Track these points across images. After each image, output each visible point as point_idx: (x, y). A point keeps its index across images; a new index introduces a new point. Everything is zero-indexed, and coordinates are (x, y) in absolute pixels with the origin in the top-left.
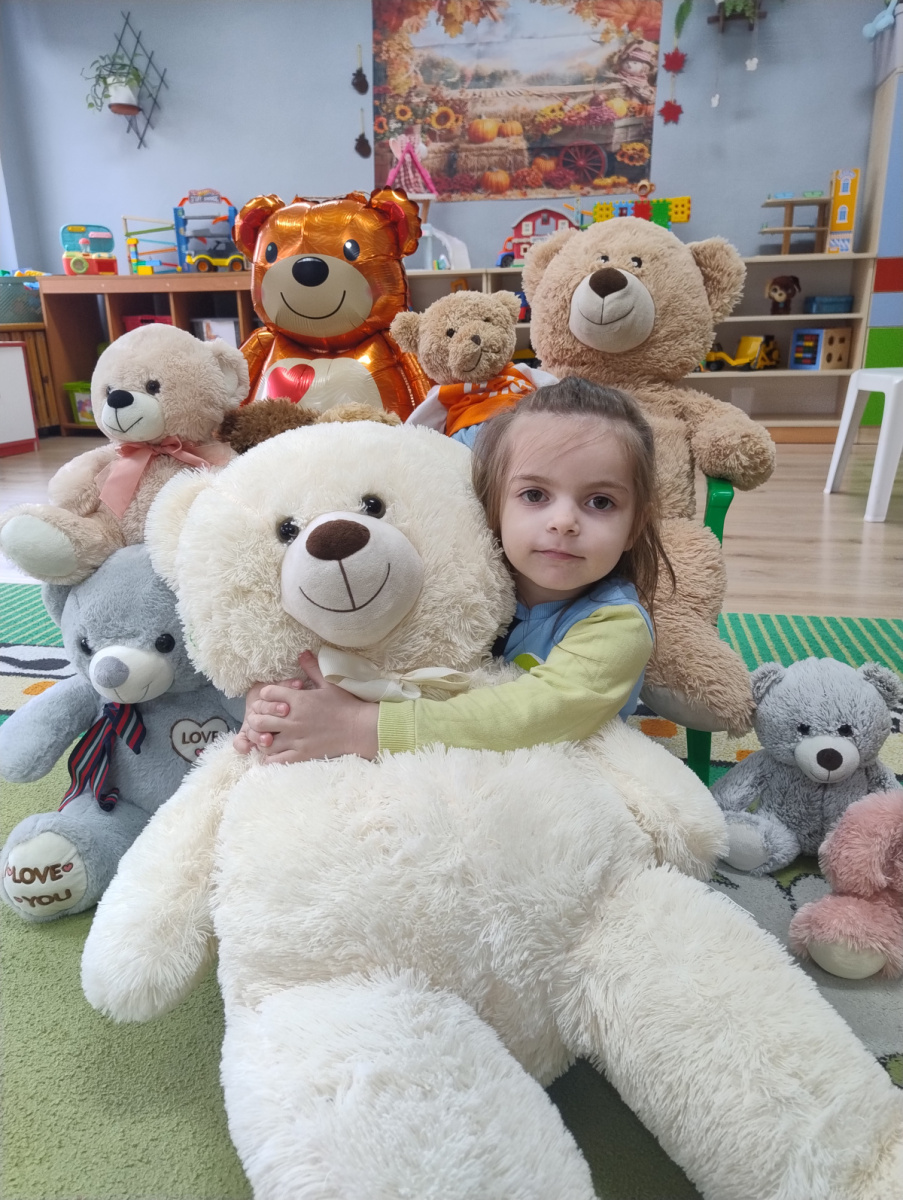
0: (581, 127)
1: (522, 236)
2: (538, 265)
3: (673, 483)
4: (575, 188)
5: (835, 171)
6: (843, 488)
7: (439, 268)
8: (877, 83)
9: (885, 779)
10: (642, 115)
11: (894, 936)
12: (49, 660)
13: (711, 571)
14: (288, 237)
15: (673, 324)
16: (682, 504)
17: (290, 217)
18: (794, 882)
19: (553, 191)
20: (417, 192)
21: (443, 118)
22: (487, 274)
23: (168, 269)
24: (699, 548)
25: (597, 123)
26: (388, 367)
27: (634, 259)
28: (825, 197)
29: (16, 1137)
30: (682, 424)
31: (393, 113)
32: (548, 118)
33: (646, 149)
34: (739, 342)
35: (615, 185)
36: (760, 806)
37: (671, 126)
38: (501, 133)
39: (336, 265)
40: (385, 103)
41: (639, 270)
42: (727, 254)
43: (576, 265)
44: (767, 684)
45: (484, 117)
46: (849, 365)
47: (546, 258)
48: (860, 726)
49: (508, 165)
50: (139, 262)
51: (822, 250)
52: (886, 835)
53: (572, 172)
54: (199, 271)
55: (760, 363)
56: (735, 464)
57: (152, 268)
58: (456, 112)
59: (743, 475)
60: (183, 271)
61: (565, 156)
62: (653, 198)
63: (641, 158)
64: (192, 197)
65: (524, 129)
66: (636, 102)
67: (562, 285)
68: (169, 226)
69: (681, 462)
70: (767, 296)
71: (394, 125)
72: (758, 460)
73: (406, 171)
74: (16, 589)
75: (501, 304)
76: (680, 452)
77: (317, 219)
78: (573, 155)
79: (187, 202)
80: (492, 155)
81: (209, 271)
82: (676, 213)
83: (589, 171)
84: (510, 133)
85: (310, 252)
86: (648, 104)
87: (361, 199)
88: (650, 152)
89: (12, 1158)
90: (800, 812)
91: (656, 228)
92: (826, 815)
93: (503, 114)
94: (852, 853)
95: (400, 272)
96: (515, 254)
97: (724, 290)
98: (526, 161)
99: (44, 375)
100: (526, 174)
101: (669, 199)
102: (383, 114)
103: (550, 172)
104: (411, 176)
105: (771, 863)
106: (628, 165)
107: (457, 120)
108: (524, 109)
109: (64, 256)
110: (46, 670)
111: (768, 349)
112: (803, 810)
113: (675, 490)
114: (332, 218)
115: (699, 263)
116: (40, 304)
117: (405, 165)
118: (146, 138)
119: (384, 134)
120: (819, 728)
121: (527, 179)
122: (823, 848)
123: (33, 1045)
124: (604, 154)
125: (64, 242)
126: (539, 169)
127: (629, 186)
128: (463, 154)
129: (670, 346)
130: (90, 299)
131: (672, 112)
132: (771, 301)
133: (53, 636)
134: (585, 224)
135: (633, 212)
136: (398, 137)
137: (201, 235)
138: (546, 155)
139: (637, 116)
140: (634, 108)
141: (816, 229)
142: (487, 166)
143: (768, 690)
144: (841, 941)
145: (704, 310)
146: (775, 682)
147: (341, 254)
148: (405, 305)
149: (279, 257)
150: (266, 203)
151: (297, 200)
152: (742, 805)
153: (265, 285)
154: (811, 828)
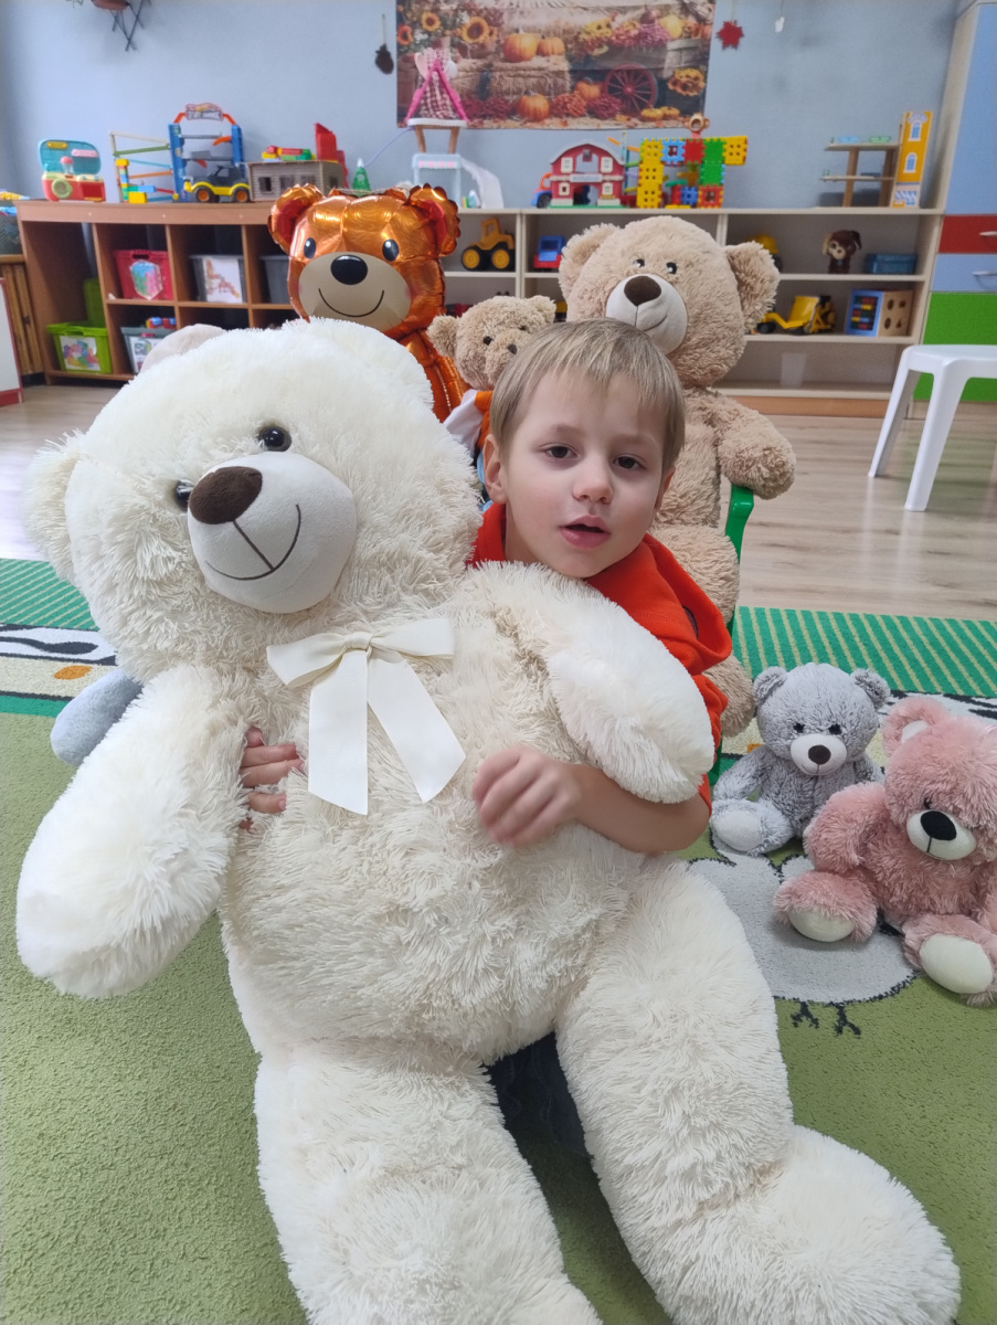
0: (629, 47)
1: (561, 174)
2: (575, 261)
3: (698, 490)
4: (621, 118)
5: (905, 114)
6: (889, 471)
7: (469, 206)
8: (959, 11)
9: (871, 773)
10: (699, 37)
11: (861, 906)
12: (75, 643)
13: (723, 581)
14: (326, 230)
16: (705, 510)
17: (328, 213)
18: (785, 862)
19: (595, 122)
20: (446, 117)
21: (476, 30)
22: (521, 215)
23: (164, 194)
24: (715, 558)
25: (647, 45)
27: (669, 265)
28: (893, 143)
30: (710, 431)
31: (419, 21)
32: (593, 35)
33: (701, 77)
34: (793, 302)
35: (666, 117)
36: (760, 795)
37: (730, 51)
38: (540, 52)
39: (374, 264)
40: (410, 9)
41: (673, 277)
42: (761, 259)
43: (613, 268)
44: (770, 687)
45: (521, 32)
46: (908, 333)
47: (584, 255)
48: (848, 726)
50: (131, 187)
51: (886, 204)
52: (861, 821)
53: (618, 101)
54: (199, 201)
55: (815, 327)
56: (756, 475)
57: (145, 194)
58: (490, 24)
59: (764, 486)
60: (180, 200)
61: (611, 81)
62: (707, 136)
63: (695, 87)
64: (189, 112)
65: (566, 48)
66: (692, 21)
67: (598, 288)
68: (164, 145)
69: (707, 469)
70: (824, 252)
71: (419, 36)
72: (778, 473)
73: (432, 90)
74: (27, 566)
75: (536, 311)
76: (707, 459)
77: (358, 215)
78: (621, 81)
79: (184, 119)
80: (530, 76)
81: (210, 201)
82: (731, 154)
83: (638, 100)
84: (550, 51)
85: (349, 250)
86: (705, 24)
87: (401, 196)
88: (705, 80)
90: (793, 801)
91: (693, 231)
92: (816, 803)
93: (543, 29)
94: (830, 836)
95: (438, 272)
96: (553, 192)
97: (756, 296)
98: (568, 85)
99: (25, 315)
100: (566, 100)
101: (723, 138)
102: (408, 22)
103: (594, 99)
104: (439, 97)
105: (766, 845)
106: (681, 94)
107: (491, 34)
108: (567, 24)
109: (45, 176)
110: (73, 653)
111: (823, 311)
112: (796, 799)
113: (700, 496)
114: (372, 214)
115: (734, 268)
116: (18, 233)
117: (431, 83)
118: (135, 38)
119: (408, 46)
120: (812, 727)
121: (568, 106)
124: (655, 81)
125: (44, 161)
126: (582, 95)
127: (681, 119)
128: (498, 73)
129: (701, 354)
130: (75, 228)
131: (731, 35)
132: (829, 259)
133: (75, 618)
134: (631, 163)
135: (683, 151)
136: (425, 50)
137: (200, 157)
138: (589, 79)
139: (693, 38)
140: (689, 28)
141: (881, 178)
142: (524, 89)
143: (771, 692)
144: (816, 909)
145: (737, 317)
146: (778, 685)
147: (381, 253)
148: (442, 305)
149: (317, 253)
150: (303, 193)
151: (335, 193)
152: (744, 794)
153: (303, 280)
154: (801, 814)
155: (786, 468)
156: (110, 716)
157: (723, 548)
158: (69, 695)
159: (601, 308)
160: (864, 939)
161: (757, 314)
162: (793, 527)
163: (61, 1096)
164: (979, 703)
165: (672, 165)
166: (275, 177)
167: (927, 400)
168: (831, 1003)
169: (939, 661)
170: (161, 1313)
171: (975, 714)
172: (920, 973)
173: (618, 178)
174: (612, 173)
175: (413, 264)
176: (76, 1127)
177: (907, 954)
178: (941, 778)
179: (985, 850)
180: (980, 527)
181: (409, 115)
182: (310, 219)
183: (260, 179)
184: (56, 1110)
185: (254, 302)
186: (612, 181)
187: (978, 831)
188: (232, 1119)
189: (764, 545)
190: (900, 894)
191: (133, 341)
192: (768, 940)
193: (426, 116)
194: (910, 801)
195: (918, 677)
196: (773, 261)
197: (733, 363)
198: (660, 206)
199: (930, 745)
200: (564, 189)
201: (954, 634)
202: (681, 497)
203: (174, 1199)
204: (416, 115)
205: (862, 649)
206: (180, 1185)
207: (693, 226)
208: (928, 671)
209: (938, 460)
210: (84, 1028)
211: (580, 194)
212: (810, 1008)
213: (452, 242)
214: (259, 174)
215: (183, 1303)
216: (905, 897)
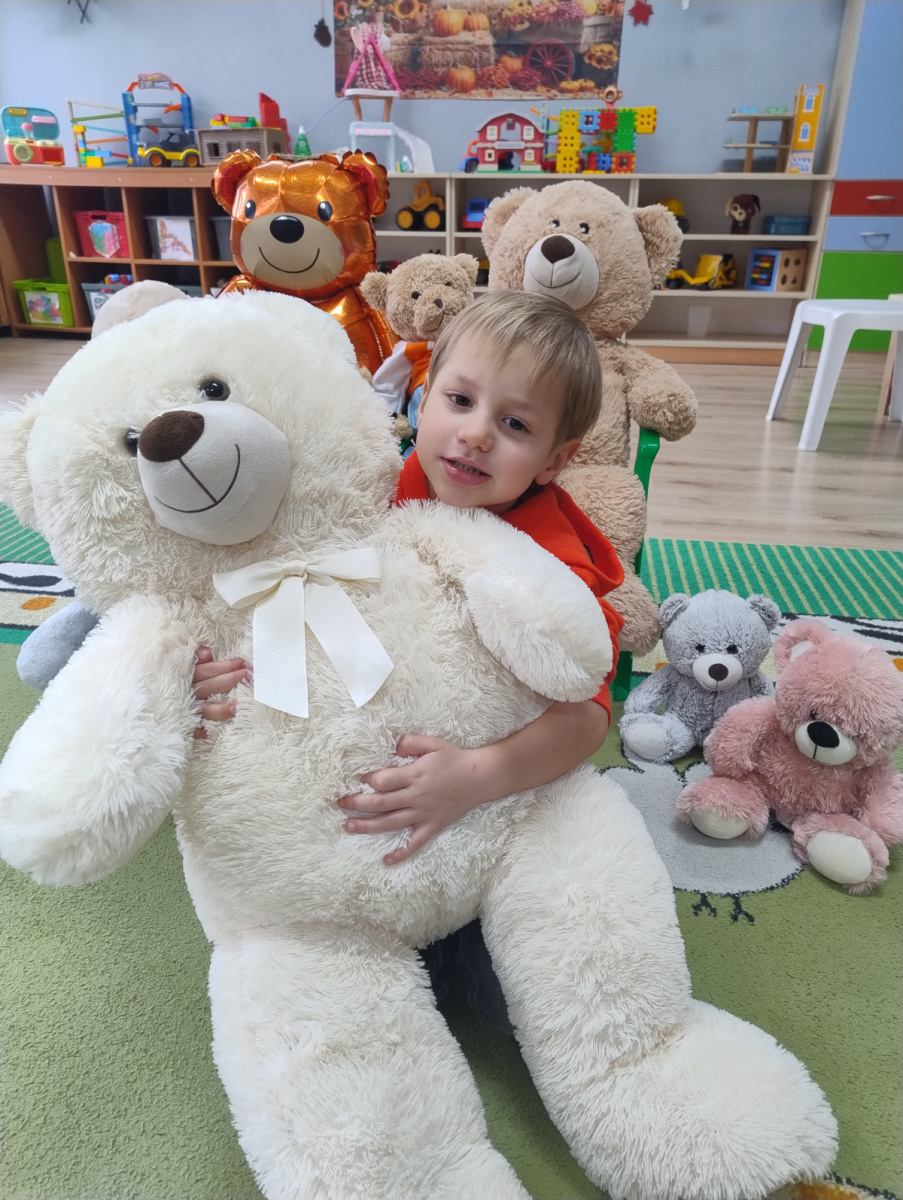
0: (548, 24)
1: (486, 141)
2: (496, 222)
3: (610, 433)
4: (541, 89)
5: (800, 87)
6: (786, 414)
7: (402, 171)
9: (764, 687)
10: (612, 14)
11: (755, 807)
12: (40, 576)
13: (632, 516)
14: (266, 192)
15: (614, 288)
16: (616, 451)
17: (267, 176)
18: (688, 769)
19: (520, 92)
20: (380, 88)
21: (407, 6)
22: (451, 179)
23: (119, 159)
24: (625, 495)
25: (565, 21)
26: (358, 321)
27: (582, 225)
28: (789, 114)
29: (81, 957)
30: (620, 379)
32: (515, 12)
33: (615, 51)
34: (699, 260)
35: (582, 89)
36: (666, 709)
37: (641, 27)
38: (467, 27)
39: (310, 224)
41: (586, 237)
42: (666, 221)
43: (531, 228)
44: (675, 611)
45: (449, 8)
46: (802, 288)
47: (504, 216)
48: (744, 646)
49: (473, 62)
50: (88, 152)
51: (783, 169)
52: (754, 732)
53: (539, 73)
54: (152, 165)
55: (718, 283)
56: (662, 419)
57: (102, 159)
59: (669, 429)
60: (135, 164)
61: (532, 55)
62: (619, 106)
63: (609, 61)
64: (141, 82)
65: (491, 23)
67: (517, 247)
68: (118, 112)
69: (618, 414)
70: (727, 214)
71: (355, 12)
72: (681, 417)
73: (367, 62)
75: (460, 268)
76: (618, 403)
77: (294, 178)
78: (540, 54)
79: (136, 88)
80: (457, 50)
81: (162, 166)
82: (642, 123)
83: (556, 72)
84: (476, 26)
85: (286, 211)
86: (618, 2)
87: (335, 161)
88: (618, 55)
89: (80, 971)
90: (696, 714)
91: (603, 195)
92: (715, 716)
93: (469, 6)
94: (727, 745)
95: (369, 231)
96: (480, 157)
97: (662, 255)
98: (493, 58)
100: (491, 72)
101: (633, 108)
103: (516, 72)
104: (373, 69)
105: (671, 754)
106: (596, 68)
107: (421, 10)
109: (7, 141)
110: (39, 586)
111: (726, 269)
112: (698, 712)
113: (612, 439)
114: (307, 177)
115: (641, 229)
117: (366, 52)
118: (88, 12)
119: (345, 21)
120: (712, 647)
121: (493, 78)
122: (707, 741)
123: (81, 895)
124: (572, 55)
125: (5, 128)
126: (506, 68)
127: (596, 90)
128: (428, 47)
129: (611, 308)
130: (39, 189)
131: (642, 12)
132: (731, 220)
133: (41, 553)
134: (551, 131)
135: (599, 121)
136: (360, 25)
137: (153, 124)
138: (513, 53)
139: (607, 15)
140: (603, 5)
141: (779, 146)
142: (452, 62)
143: (675, 616)
144: (714, 810)
145: (644, 274)
146: (682, 610)
147: (316, 214)
148: (374, 262)
149: (257, 214)
150: (244, 158)
151: (273, 158)
152: (651, 708)
153: (244, 239)
154: (703, 725)
155: (689, 413)
156: (71, 643)
157: (632, 486)
158: (35, 624)
159: (520, 266)
160: (758, 837)
161: (663, 271)
162: (698, 465)
163: (30, 991)
164: (862, 624)
165: (588, 133)
166: (223, 143)
167: (818, 350)
168: (728, 894)
169: (827, 586)
170: (122, 1184)
171: (858, 634)
172: (808, 866)
173: (539, 145)
174: (532, 141)
175: (346, 224)
176: (45, 1019)
177: (795, 850)
178: (825, 692)
179: (865, 756)
180: (867, 465)
181: (346, 85)
182: (250, 182)
183: (209, 145)
184: (25, 1003)
185: (205, 259)
186: (533, 148)
187: (859, 739)
188: (187, 1008)
189: (671, 482)
190: (789, 797)
191: (93, 296)
192: (672, 839)
193: (362, 87)
194: (798, 712)
195: (809, 600)
196: (677, 222)
197: (641, 316)
198: (577, 171)
199: (816, 663)
200: (490, 155)
201: (840, 562)
202: (595, 440)
203: (135, 1081)
204: (353, 85)
205: (759, 575)
206: (141, 1067)
207: (604, 190)
208: (817, 596)
209: (828, 405)
210: (51, 929)
211: (505, 160)
212: (709, 899)
213: (382, 204)
214: (207, 140)
215: (143, 1175)
216: (794, 799)
